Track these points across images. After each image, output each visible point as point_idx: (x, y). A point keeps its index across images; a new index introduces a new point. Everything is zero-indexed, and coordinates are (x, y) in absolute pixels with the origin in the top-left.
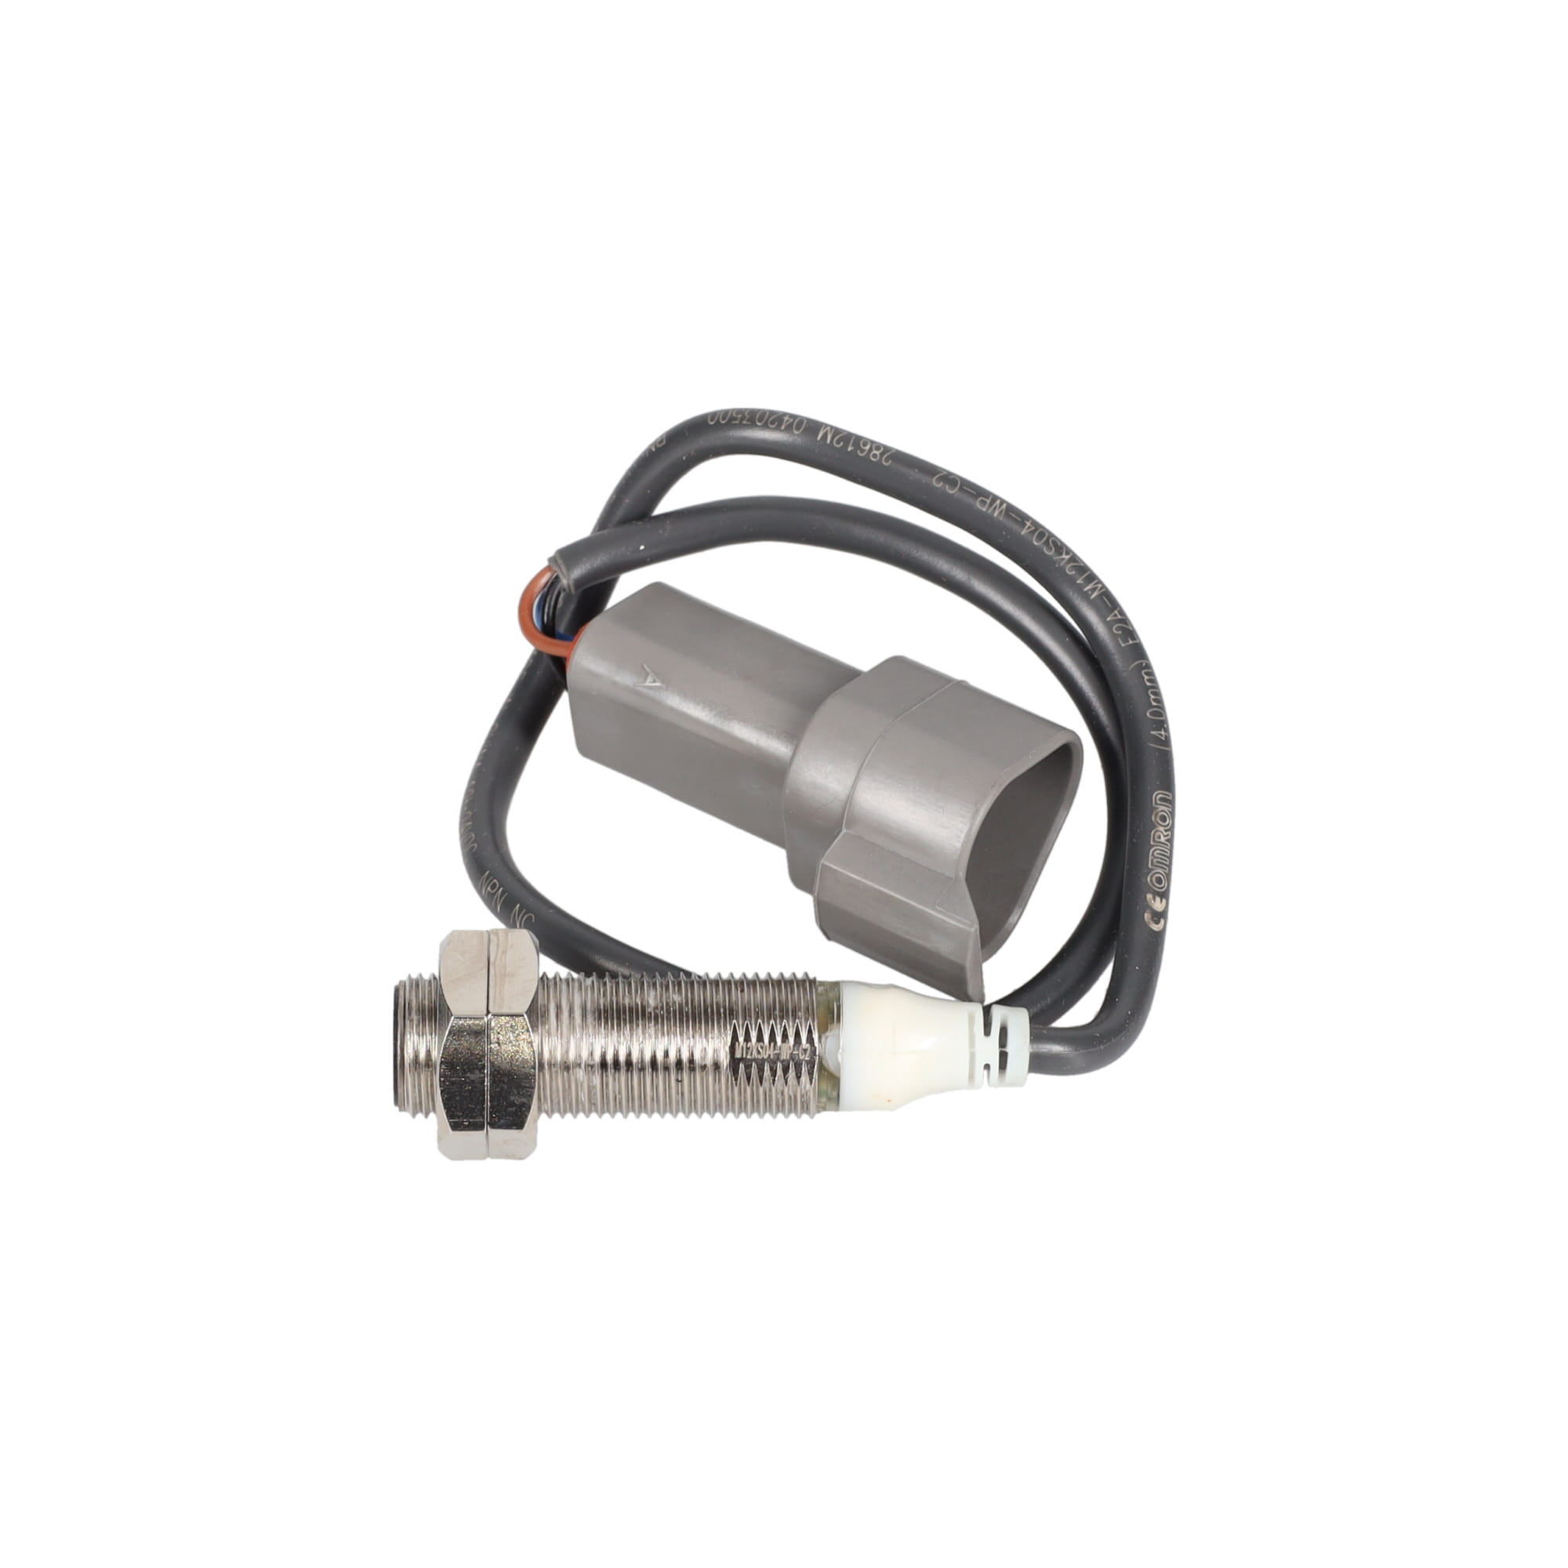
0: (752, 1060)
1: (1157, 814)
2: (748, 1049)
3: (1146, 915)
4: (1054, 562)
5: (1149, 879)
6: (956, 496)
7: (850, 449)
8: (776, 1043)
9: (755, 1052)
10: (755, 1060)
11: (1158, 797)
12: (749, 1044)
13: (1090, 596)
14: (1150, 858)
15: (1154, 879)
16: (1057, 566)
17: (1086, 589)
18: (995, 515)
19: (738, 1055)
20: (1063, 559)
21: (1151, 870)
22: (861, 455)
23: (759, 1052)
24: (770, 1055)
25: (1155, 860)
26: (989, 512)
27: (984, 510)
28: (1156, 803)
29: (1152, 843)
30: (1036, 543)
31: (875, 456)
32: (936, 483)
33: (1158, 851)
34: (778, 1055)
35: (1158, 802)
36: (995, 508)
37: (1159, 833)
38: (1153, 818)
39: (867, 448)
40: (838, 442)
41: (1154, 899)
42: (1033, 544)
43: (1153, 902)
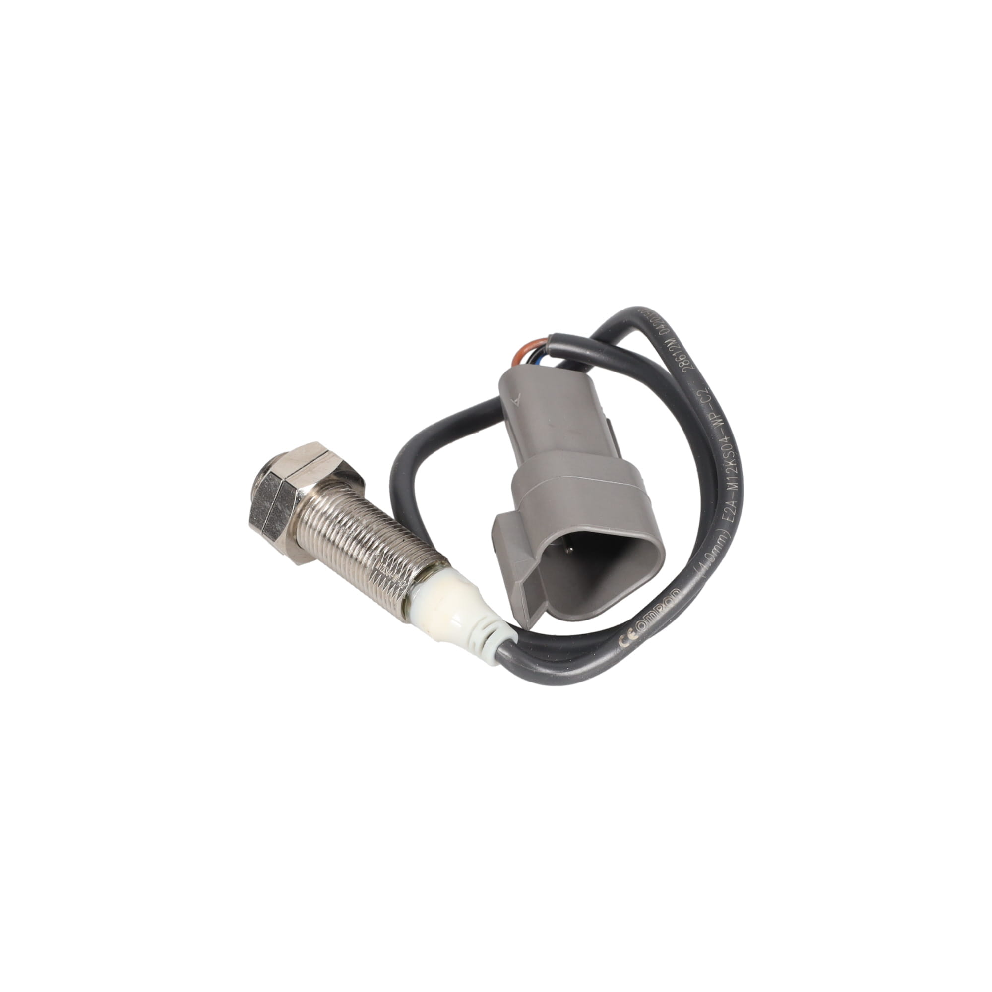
0: (381, 573)
1: (667, 598)
2: (382, 567)
3: (622, 636)
4: (723, 463)
5: (638, 622)
6: (702, 405)
7: (674, 355)
8: (394, 572)
9: (384, 570)
10: (382, 574)
11: (675, 591)
12: (384, 565)
13: (728, 488)
14: (647, 614)
15: (640, 624)
16: (723, 465)
17: (728, 484)
18: (714, 425)
19: (377, 568)
20: (729, 464)
21: (643, 619)
22: (676, 360)
23: (386, 572)
24: (389, 576)
25: (648, 616)
26: (712, 421)
27: (711, 419)
28: (672, 594)
29: (654, 609)
30: (722, 449)
31: (681, 364)
32: (698, 394)
33: (653, 614)
34: (392, 578)
35: (673, 593)
36: (716, 422)
37: (660, 606)
38: (664, 599)
39: (682, 359)
40: (671, 349)
41: (632, 632)
42: (720, 448)
43: (630, 633)
